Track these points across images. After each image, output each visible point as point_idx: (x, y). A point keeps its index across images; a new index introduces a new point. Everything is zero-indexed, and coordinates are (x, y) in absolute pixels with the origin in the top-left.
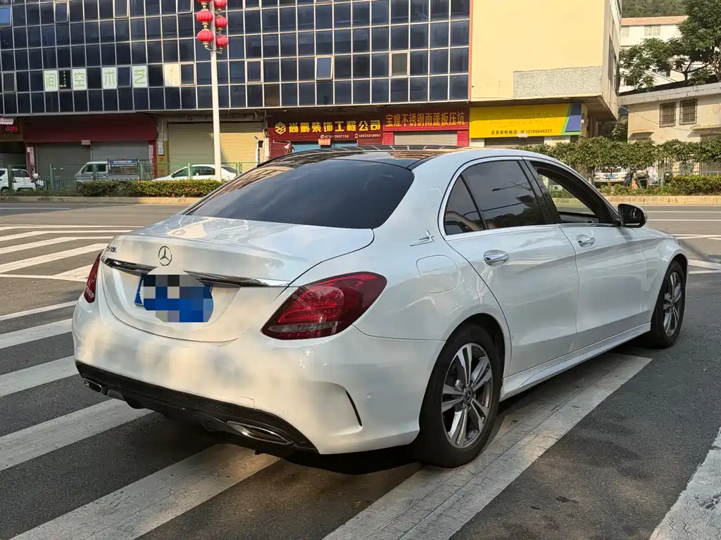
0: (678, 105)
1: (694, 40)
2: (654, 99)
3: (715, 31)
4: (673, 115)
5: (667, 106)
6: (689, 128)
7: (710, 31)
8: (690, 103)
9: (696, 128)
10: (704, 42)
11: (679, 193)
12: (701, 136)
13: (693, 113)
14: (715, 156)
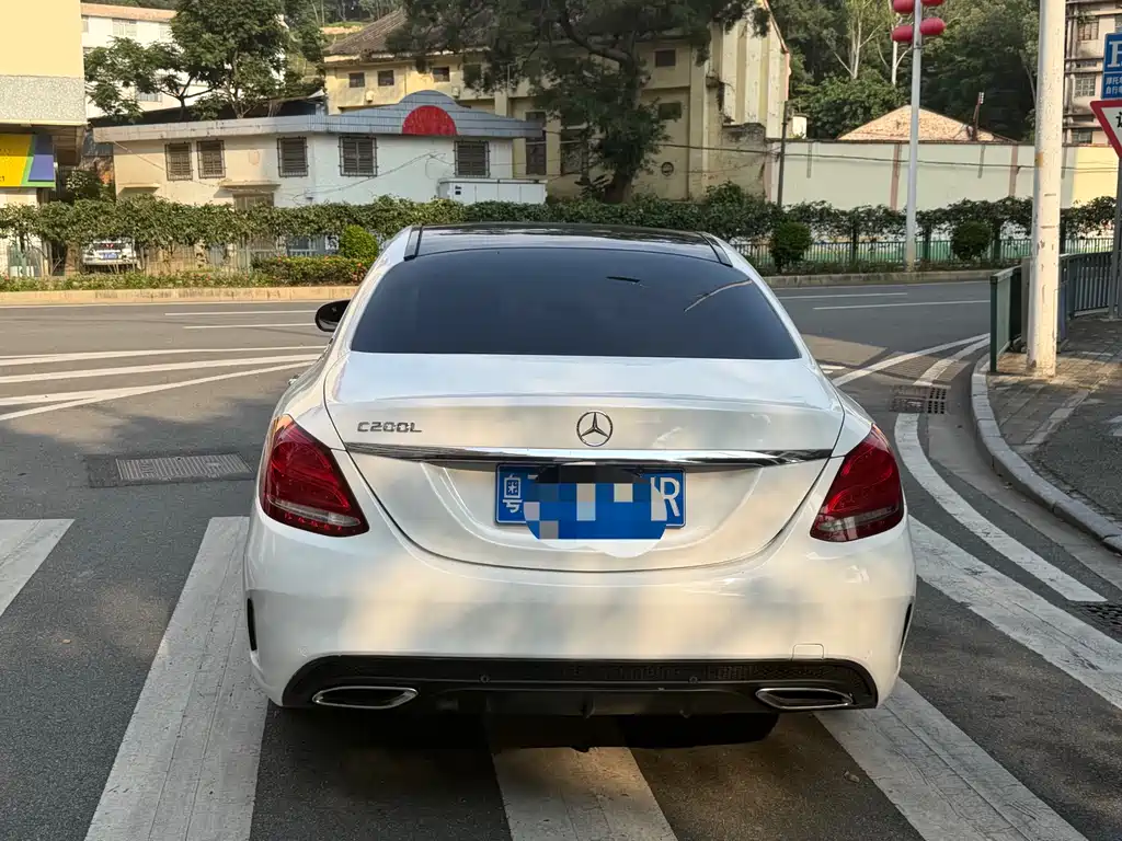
0: (194, 148)
1: (199, 49)
2: (157, 137)
3: (225, 39)
4: (188, 163)
5: (177, 148)
6: (213, 184)
7: (219, 38)
8: (212, 146)
9: (226, 184)
10: (211, 53)
11: (278, 284)
12: (235, 196)
13: (219, 162)
14: (320, 229)
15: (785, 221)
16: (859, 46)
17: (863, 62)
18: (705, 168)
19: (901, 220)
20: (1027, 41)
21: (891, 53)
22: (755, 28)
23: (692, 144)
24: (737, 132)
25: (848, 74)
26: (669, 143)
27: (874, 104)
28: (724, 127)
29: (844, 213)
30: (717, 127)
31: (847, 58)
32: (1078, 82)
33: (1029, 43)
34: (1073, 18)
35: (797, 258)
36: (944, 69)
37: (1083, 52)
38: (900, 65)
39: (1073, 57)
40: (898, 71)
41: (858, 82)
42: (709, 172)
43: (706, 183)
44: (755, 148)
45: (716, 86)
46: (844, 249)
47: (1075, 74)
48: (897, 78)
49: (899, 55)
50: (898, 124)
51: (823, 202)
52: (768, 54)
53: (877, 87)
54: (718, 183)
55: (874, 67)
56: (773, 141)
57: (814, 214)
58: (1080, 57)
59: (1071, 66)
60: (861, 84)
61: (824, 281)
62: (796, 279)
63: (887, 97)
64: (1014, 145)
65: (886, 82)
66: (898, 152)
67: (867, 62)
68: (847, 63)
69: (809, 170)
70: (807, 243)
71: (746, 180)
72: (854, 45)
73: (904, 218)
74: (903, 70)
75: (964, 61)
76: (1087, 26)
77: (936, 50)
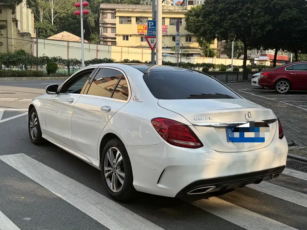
15: (50, 62)
16: (42, 13)
17: (44, 18)
18: (13, 45)
19: (80, 63)
20: (88, 17)
21: (51, 16)
22: (27, 6)
23: (8, 37)
24: (23, 35)
25: (40, 21)
26: (2, 36)
27: (48, 29)
28: (18, 33)
29: (66, 60)
30: (16, 33)
31: (39, 15)
32: (103, 29)
33: (89, 17)
34: (101, 12)
35: (55, 72)
36: (67, 22)
37: (104, 21)
38: (54, 19)
39: (102, 22)
40: (53, 21)
41: (43, 23)
42: (14, 46)
43: (14, 49)
44: (28, 40)
45: (15, 21)
46: (67, 70)
47: (103, 27)
48: (53, 23)
49: (53, 17)
50: (63, 36)
51: (60, 57)
52: (28, 13)
53: (49, 25)
54: (18, 49)
55: (47, 19)
56: (33, 38)
57: (57, 60)
58: (103, 23)
59: (101, 25)
60: (44, 24)
61: (63, 79)
62: (55, 78)
63: (51, 28)
64: (97, 44)
65: (51, 24)
66: (68, 44)
67: (45, 18)
68: (39, 17)
69: (45, 47)
70: (56, 68)
71: (26, 49)
72: (41, 12)
73: (81, 62)
74: (55, 21)
75: (71, 20)
76: (105, 15)
77: (64, 17)
